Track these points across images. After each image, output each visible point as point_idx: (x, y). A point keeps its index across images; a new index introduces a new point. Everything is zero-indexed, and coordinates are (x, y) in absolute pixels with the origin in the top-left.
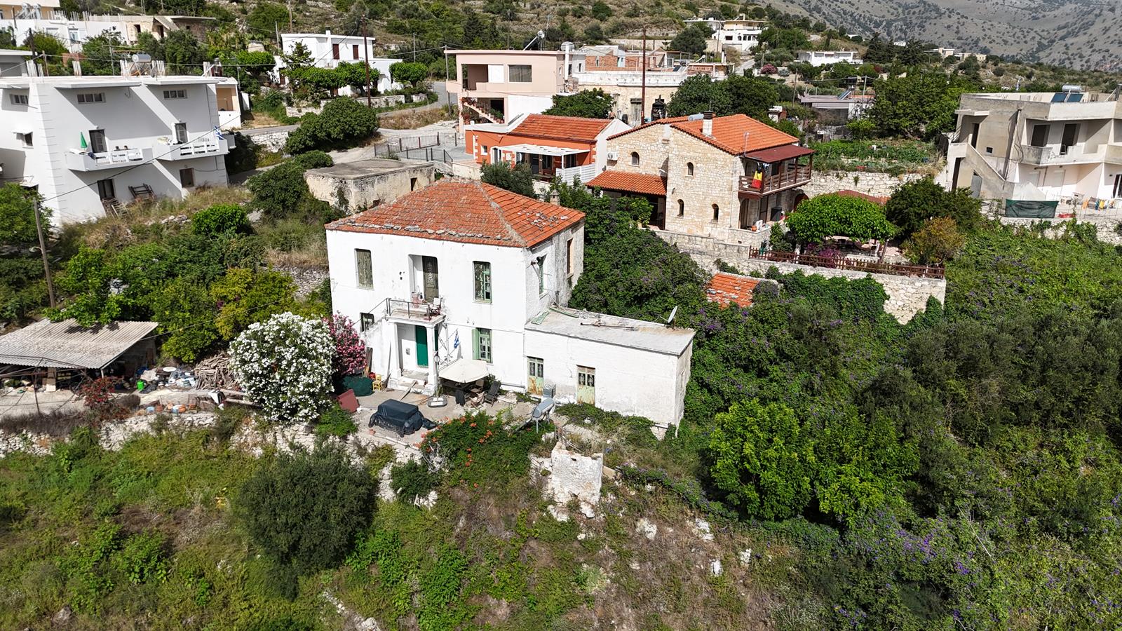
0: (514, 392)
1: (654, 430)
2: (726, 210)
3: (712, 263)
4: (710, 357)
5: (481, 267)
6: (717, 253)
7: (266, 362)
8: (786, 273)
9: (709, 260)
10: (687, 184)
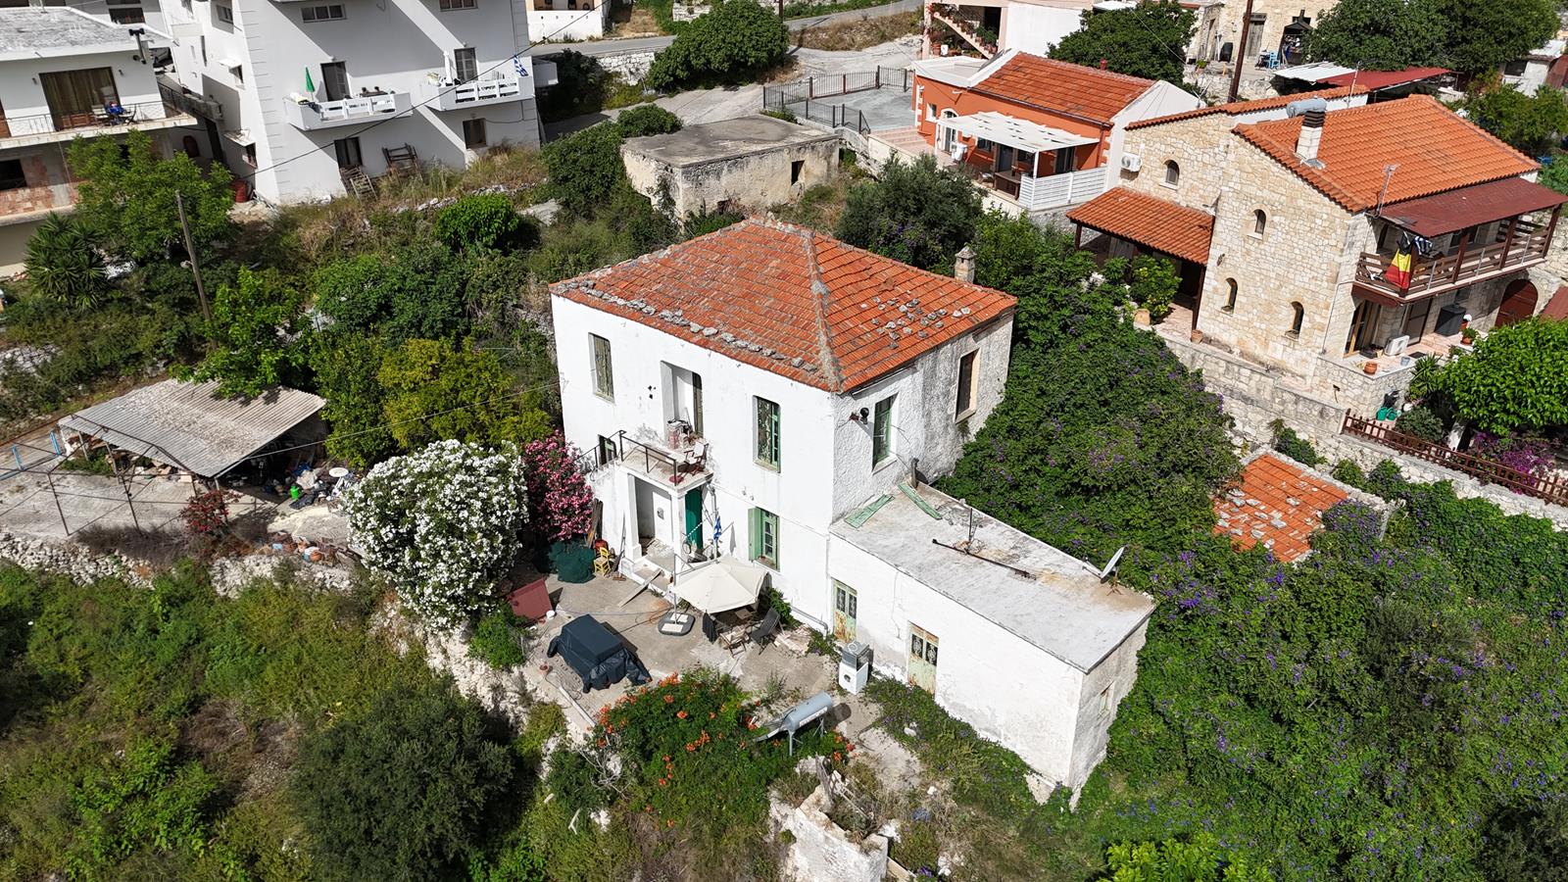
0: (810, 629)
1: (1031, 781)
2: (1318, 319)
3: (1265, 424)
5: (767, 410)
6: (1278, 407)
8: (1415, 479)
9: (1260, 418)
10: (1248, 252)
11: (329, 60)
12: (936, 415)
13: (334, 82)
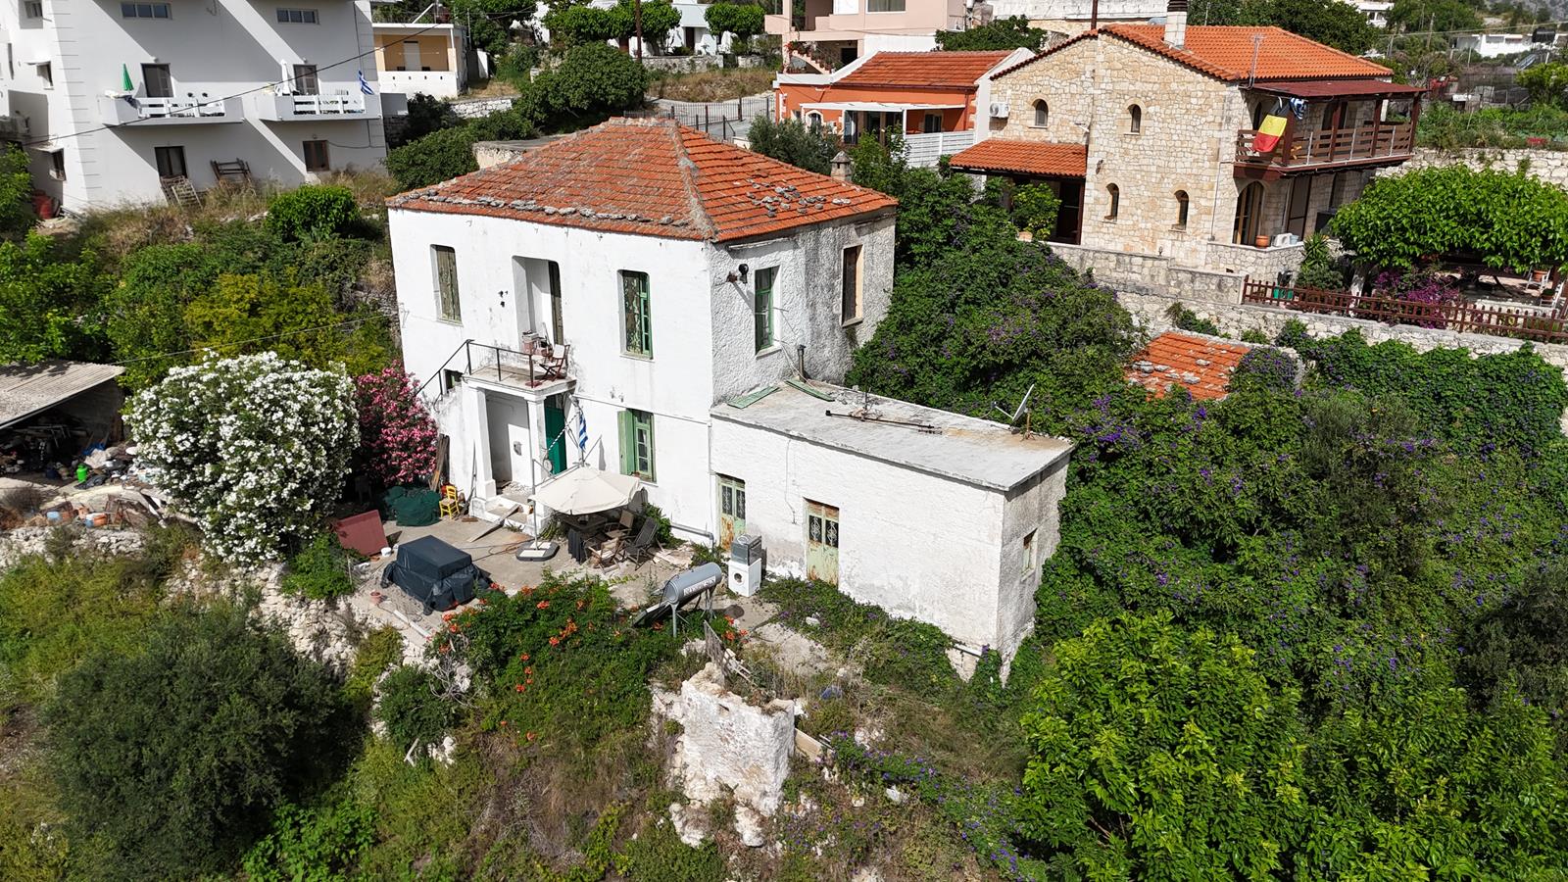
0: (694, 545)
1: (953, 656)
2: (1203, 202)
3: (1162, 313)
4: (1102, 505)
5: (635, 282)
6: (1174, 290)
7: (183, 440)
8: (1323, 335)
9: (1156, 307)
10: (1126, 153)
11: (151, 60)
12: (821, 310)
13: (156, 79)
